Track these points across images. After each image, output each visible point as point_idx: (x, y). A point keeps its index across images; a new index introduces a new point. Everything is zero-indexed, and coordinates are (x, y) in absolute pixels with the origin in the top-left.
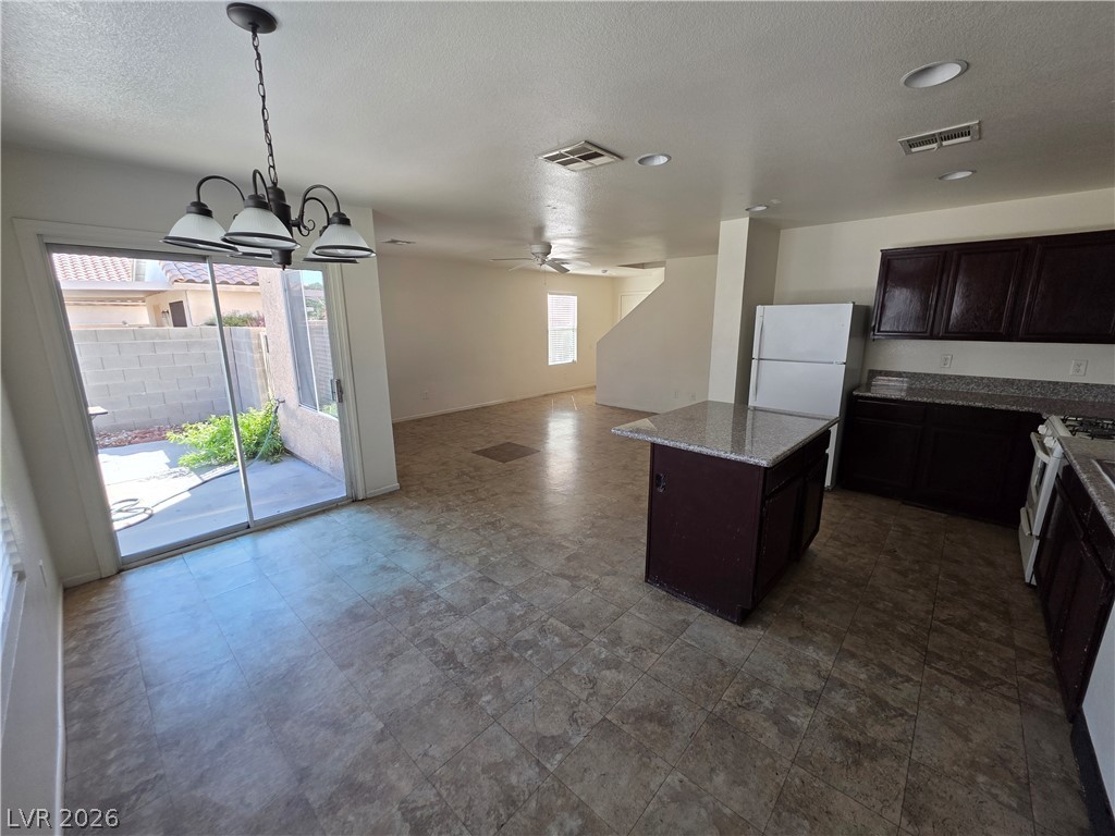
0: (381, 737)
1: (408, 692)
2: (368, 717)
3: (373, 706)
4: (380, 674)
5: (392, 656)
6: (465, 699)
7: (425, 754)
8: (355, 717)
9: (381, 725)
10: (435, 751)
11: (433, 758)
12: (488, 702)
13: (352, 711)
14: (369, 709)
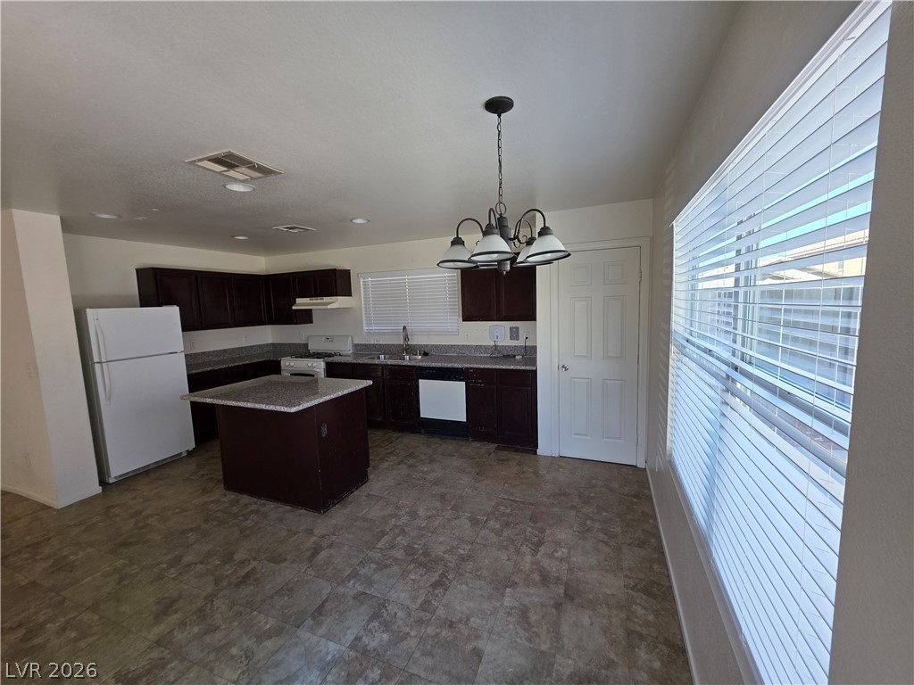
0: (514, 585)
1: (478, 592)
2: (508, 601)
3: (498, 604)
4: (472, 619)
5: (451, 625)
6: (467, 560)
7: (509, 559)
8: (512, 608)
9: (508, 590)
10: (505, 557)
11: (508, 556)
12: (464, 550)
13: (509, 614)
14: (502, 605)
